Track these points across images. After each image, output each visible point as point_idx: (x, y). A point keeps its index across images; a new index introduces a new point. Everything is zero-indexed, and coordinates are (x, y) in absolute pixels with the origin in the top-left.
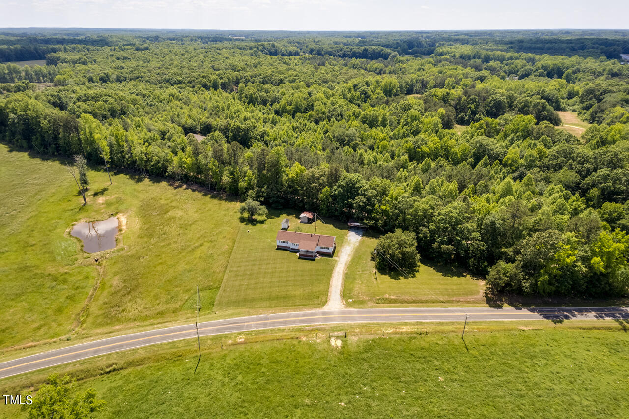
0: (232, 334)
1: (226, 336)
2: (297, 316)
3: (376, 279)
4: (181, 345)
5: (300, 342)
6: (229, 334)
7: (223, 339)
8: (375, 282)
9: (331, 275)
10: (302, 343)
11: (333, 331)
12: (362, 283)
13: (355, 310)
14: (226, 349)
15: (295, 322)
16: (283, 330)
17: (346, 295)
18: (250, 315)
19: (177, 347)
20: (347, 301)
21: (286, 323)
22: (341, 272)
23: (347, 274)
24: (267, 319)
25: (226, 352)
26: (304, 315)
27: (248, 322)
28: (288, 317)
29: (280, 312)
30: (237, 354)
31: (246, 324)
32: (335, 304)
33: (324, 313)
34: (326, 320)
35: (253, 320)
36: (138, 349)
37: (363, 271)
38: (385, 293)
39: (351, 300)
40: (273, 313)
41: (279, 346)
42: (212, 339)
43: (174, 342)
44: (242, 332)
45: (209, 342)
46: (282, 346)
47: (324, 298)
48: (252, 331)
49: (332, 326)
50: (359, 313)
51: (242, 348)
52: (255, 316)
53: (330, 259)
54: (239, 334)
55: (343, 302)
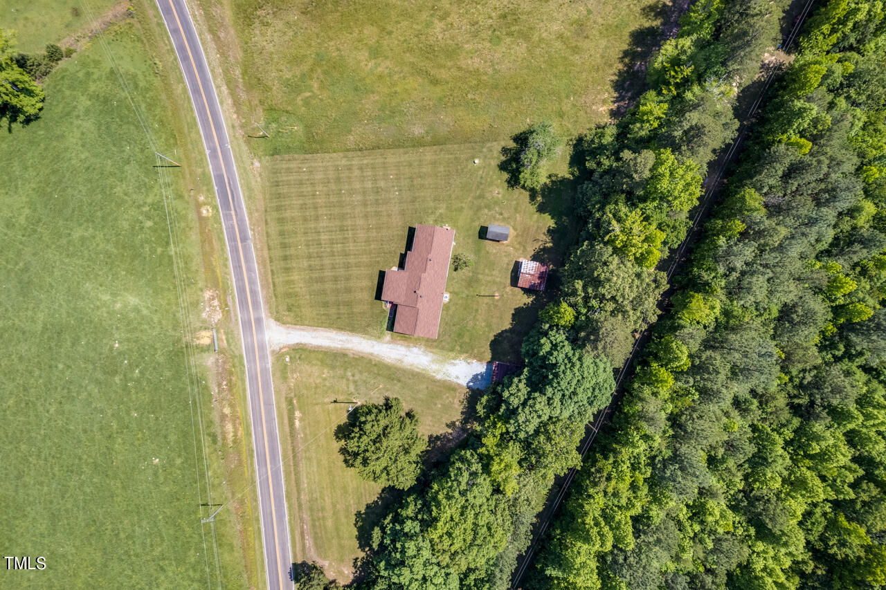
0: (214, 197)
1: (210, 190)
2: (252, 282)
3: (335, 402)
4: (193, 135)
5: (202, 291)
6: (214, 193)
7: (205, 188)
8: (327, 400)
9: (340, 329)
10: (200, 293)
11: (226, 334)
12: (325, 379)
13: (270, 365)
14: (190, 196)
15: (240, 278)
16: (226, 266)
17: (300, 352)
18: (250, 214)
19: (190, 132)
20: (287, 353)
21: (238, 267)
22: (349, 346)
23: (345, 355)
24: (244, 239)
25: (186, 197)
26: (253, 292)
27: (236, 215)
28: (250, 270)
29: (257, 256)
30: (184, 212)
31: (233, 212)
32: (278, 336)
33: (259, 321)
34: (247, 324)
35: (241, 221)
36: (183, 83)
37: (355, 382)
38: (304, 413)
39: (288, 359)
40: (255, 247)
41: (194, 264)
42: (204, 173)
43: (196, 125)
44: (217, 211)
45: (199, 171)
46: (194, 269)
47: (289, 319)
48: (220, 224)
49: (235, 332)
50: (264, 371)
51: (192, 215)
52: (248, 222)
53: (385, 326)
54: (215, 207)
55: (284, 347)
